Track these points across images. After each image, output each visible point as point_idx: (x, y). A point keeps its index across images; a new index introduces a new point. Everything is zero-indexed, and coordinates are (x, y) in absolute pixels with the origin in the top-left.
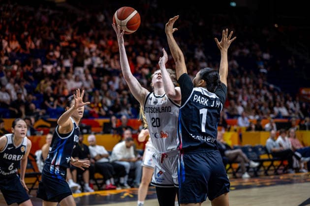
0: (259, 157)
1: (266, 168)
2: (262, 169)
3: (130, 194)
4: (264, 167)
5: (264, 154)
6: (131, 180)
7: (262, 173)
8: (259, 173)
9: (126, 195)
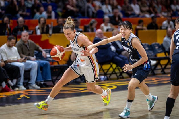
0: (156, 56)
1: (163, 66)
2: (159, 67)
3: (26, 95)
4: (161, 65)
5: (161, 52)
6: (26, 81)
7: (159, 72)
8: (156, 72)
9: (22, 96)
